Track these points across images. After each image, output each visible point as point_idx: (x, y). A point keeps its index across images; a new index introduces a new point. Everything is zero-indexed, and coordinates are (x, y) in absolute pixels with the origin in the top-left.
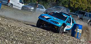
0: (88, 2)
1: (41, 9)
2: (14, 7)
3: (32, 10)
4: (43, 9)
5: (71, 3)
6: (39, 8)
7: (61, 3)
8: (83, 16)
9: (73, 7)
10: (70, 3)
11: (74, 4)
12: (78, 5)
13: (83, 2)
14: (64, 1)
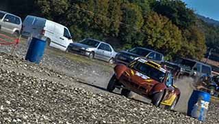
0: (183, 37)
2: (52, 44)
3: (89, 52)
4: (111, 51)
5: (149, 37)
7: (130, 37)
8: (191, 69)
9: (153, 45)
10: (147, 37)
11: (155, 39)
12: (164, 42)
13: (173, 37)
14: (135, 32)
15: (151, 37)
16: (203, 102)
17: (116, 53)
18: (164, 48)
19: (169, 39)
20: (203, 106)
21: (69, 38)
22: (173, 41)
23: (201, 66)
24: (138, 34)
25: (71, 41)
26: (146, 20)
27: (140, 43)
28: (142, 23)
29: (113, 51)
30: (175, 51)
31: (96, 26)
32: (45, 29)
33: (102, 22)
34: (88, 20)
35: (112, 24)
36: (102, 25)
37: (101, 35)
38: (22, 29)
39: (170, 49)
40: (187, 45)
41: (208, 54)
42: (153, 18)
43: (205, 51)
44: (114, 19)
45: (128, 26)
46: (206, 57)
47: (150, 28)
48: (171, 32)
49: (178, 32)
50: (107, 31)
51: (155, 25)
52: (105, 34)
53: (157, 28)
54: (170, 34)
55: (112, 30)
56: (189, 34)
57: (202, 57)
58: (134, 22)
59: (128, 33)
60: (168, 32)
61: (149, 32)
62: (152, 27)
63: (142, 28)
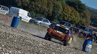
0: (80, 16)
1: (46, 23)
2: (22, 20)
3: (39, 23)
4: (48, 22)
8: (84, 30)
9: (67, 20)
11: (68, 17)
12: (72, 18)
13: (76, 16)
14: (59, 14)
16: (89, 45)
17: (51, 23)
18: (72, 21)
19: (74, 17)
20: (89, 47)
21: (30, 17)
22: (76, 18)
23: (88, 29)
24: (60, 15)
25: (31, 18)
26: (64, 8)
27: (61, 19)
28: (62, 10)
29: (49, 22)
30: (77, 22)
31: (42, 11)
32: (19, 13)
33: (44, 10)
34: (38, 9)
35: (49, 11)
36: (44, 11)
37: (44, 15)
38: (9, 13)
39: (75, 22)
40: (82, 20)
41: (91, 24)
42: (67, 8)
44: (50, 8)
45: (56, 11)
46: (90, 25)
47: (66, 12)
48: (75, 14)
49: (78, 14)
50: (47, 14)
51: (68, 11)
52: (46, 15)
53: (69, 12)
54: (75, 15)
55: (49, 13)
56: (83, 15)
57: (89, 25)
58: (59, 10)
59: (56, 15)
60: (74, 14)
61: (65, 14)
62: (67, 12)
63: (62, 12)
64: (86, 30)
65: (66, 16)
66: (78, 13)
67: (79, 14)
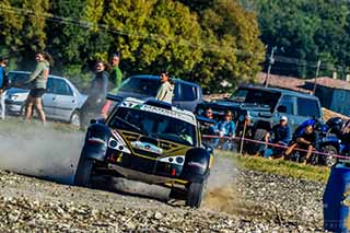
0: (203, 28)
3: (18, 103)
4: (71, 93)
5: (121, 40)
6: (51, 92)
8: (272, 111)
9: (133, 59)
10: (117, 41)
11: (136, 44)
12: (159, 46)
13: (179, 33)
14: (87, 33)
15: (128, 40)
18: (160, 63)
19: (171, 37)
22: (182, 42)
23: (295, 101)
24: (94, 37)
28: (100, 8)
30: (189, 66)
35: (27, 23)
39: (177, 63)
40: (215, 49)
43: (261, 56)
44: (29, 7)
45: (66, 20)
46: (265, 71)
47: (122, 19)
48: (174, 19)
49: (189, 19)
50: (18, 41)
51: (132, 9)
52: (14, 48)
53: (137, 15)
54: (172, 25)
55: (30, 35)
56: (217, 19)
57: (255, 72)
58: (81, 8)
59: (69, 39)
60: (165, 21)
61: (120, 27)
62: (126, 13)
63: (101, 22)
64: (282, 109)
65: (126, 37)
66: (188, 16)
67: (195, 17)
